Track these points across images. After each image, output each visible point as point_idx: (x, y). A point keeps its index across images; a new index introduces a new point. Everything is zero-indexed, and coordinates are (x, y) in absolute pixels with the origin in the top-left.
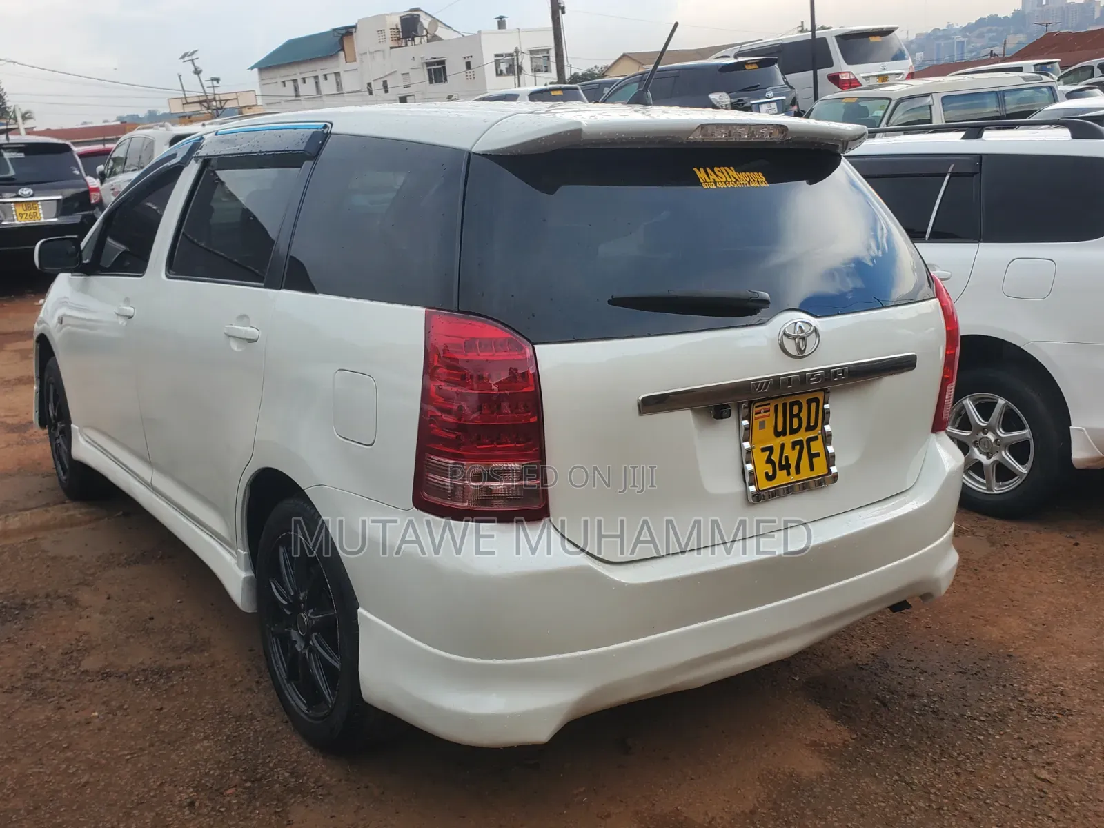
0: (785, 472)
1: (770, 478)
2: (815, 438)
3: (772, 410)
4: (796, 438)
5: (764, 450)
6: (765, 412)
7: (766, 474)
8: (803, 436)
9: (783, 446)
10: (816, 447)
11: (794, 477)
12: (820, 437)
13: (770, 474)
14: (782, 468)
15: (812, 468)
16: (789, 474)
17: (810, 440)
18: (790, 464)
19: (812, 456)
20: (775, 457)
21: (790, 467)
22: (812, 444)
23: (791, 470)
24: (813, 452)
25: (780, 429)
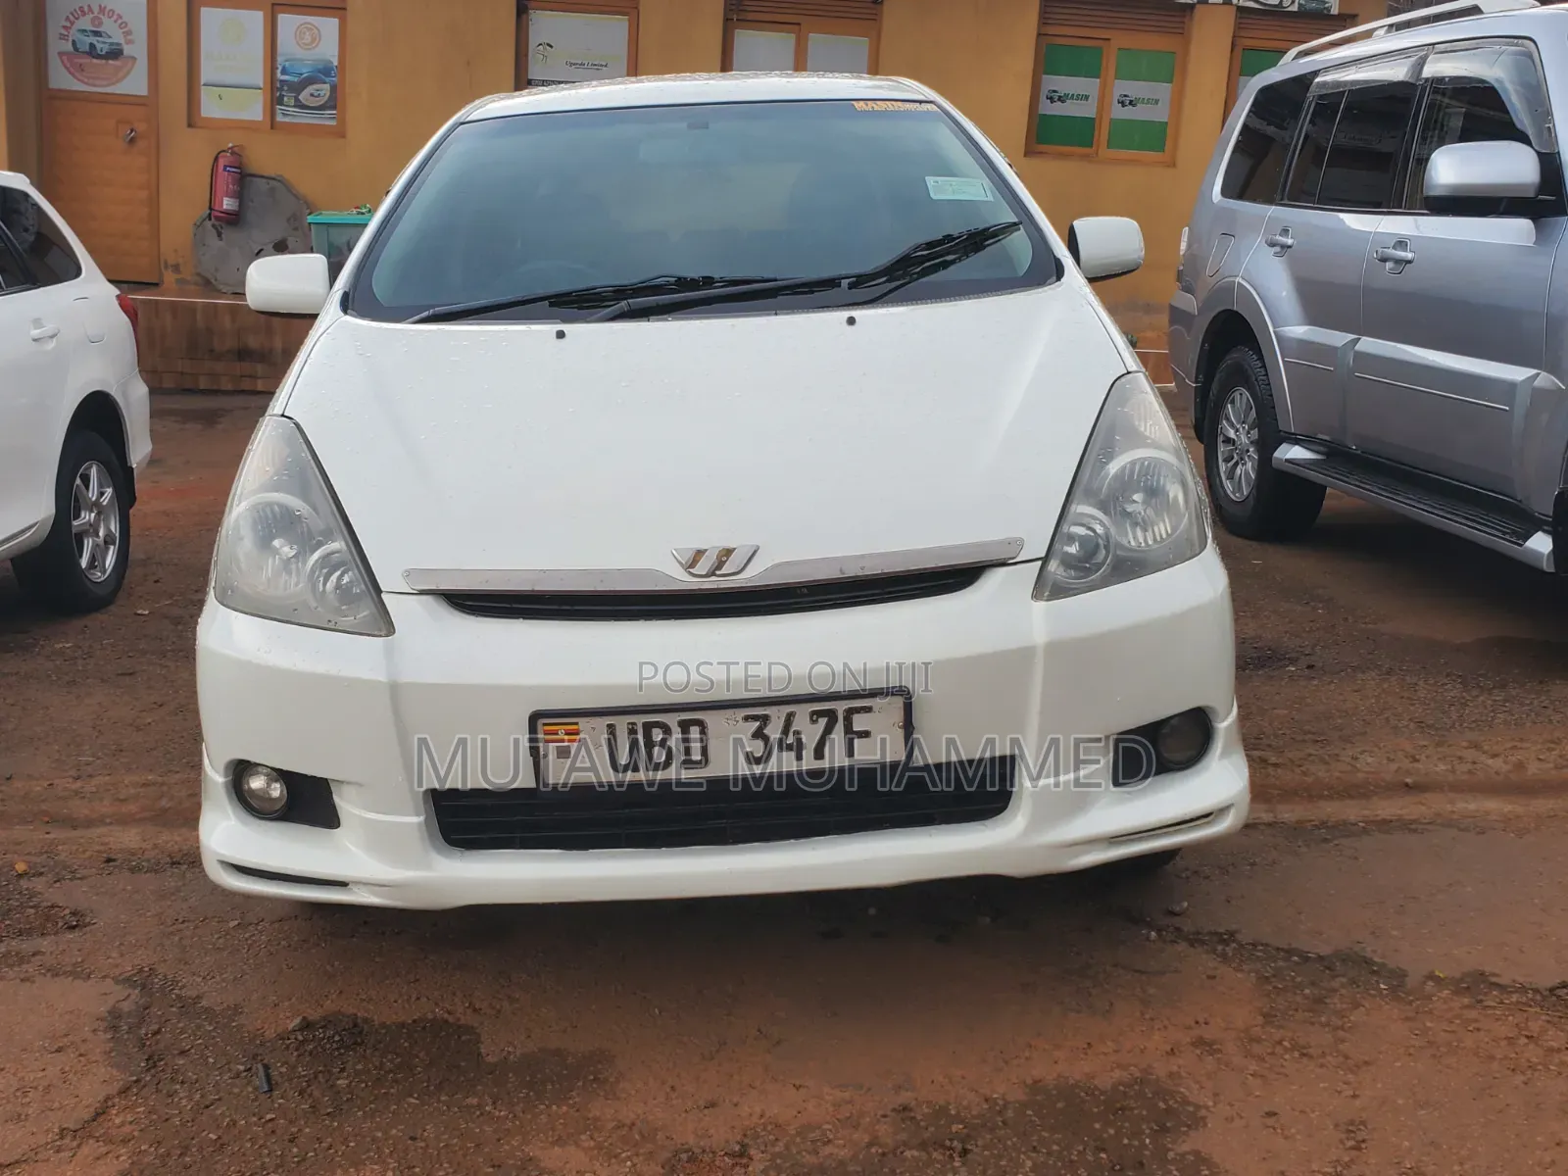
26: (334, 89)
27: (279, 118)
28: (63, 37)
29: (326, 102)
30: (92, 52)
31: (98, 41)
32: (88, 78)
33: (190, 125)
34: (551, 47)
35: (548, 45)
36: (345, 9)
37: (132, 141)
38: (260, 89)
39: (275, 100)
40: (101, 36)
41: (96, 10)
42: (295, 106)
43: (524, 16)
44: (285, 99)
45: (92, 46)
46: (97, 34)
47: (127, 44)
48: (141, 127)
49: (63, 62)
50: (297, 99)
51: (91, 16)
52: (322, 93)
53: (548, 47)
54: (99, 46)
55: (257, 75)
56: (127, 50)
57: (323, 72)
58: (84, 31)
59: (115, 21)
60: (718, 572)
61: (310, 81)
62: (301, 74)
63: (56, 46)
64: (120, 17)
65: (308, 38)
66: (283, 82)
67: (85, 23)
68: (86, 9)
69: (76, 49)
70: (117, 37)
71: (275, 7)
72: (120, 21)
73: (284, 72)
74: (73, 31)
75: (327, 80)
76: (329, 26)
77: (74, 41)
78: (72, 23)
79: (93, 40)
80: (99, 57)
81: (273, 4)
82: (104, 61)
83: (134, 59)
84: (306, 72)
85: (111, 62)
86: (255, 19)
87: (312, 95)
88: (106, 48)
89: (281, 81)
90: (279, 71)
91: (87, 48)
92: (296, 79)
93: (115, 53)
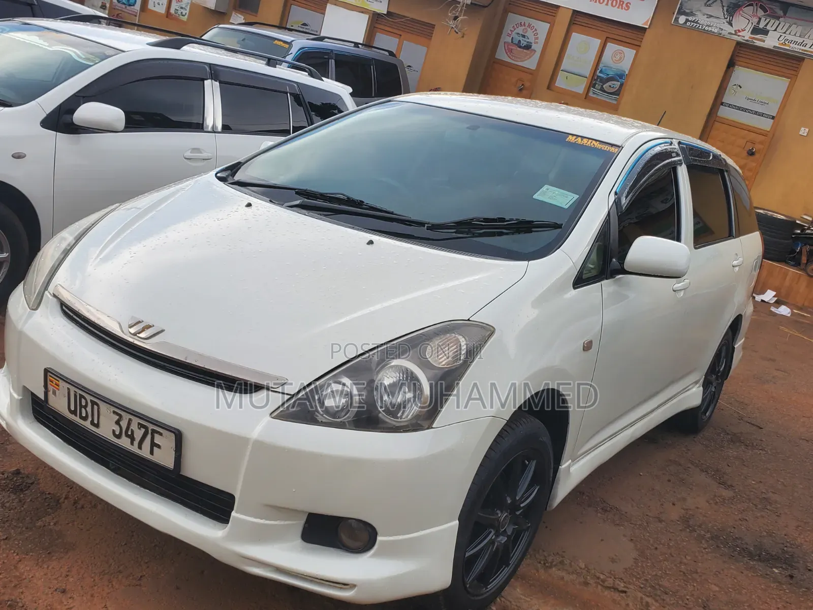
26: (622, 85)
27: (591, 94)
28: (509, 35)
29: (616, 91)
30: (519, 45)
31: (523, 40)
32: (512, 56)
33: (549, 88)
34: (741, 87)
35: (739, 86)
36: (640, 46)
37: (521, 90)
38: (586, 78)
39: (592, 85)
40: (525, 38)
41: (527, 25)
42: (600, 90)
43: (731, 68)
44: (597, 85)
45: (520, 41)
46: (524, 36)
47: (535, 43)
48: (527, 84)
49: (505, 47)
50: (602, 86)
51: (524, 27)
52: (615, 86)
53: (739, 87)
54: (522, 42)
55: (587, 72)
56: (534, 46)
57: (620, 76)
58: (518, 34)
59: (533, 32)
60: (138, 335)
61: (611, 79)
62: (608, 75)
63: (505, 38)
64: (536, 30)
65: (618, 57)
66: (598, 77)
67: (520, 30)
68: (523, 24)
69: (512, 42)
70: (532, 40)
71: (608, 39)
72: (535, 32)
73: (601, 72)
74: (513, 33)
75: (620, 80)
76: (630, 53)
77: (513, 38)
78: (515, 30)
79: (521, 38)
80: (520, 47)
81: (607, 37)
82: (522, 50)
83: (535, 51)
84: (611, 73)
85: (525, 51)
86: (596, 43)
87: (610, 86)
88: (525, 43)
89: (598, 76)
90: (598, 71)
91: (517, 43)
92: (605, 77)
93: (528, 47)
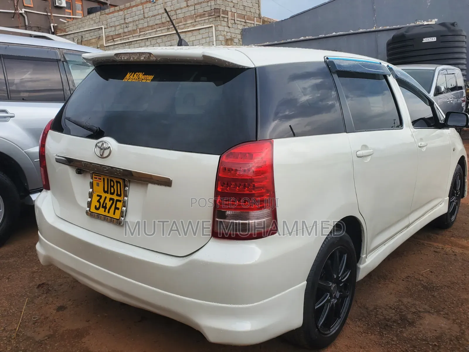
0: (104, 209)
1: (97, 209)
2: (120, 201)
3: (102, 179)
4: (112, 196)
5: (98, 196)
6: (99, 179)
7: (96, 206)
8: (115, 197)
9: (106, 198)
10: (119, 205)
11: (106, 214)
12: (122, 201)
13: (97, 207)
14: (103, 207)
15: (114, 214)
16: (105, 211)
17: (117, 201)
18: (107, 207)
19: (116, 208)
20: (102, 201)
21: (106, 209)
22: (118, 203)
23: (106, 210)
24: (117, 207)
25: (106, 190)
